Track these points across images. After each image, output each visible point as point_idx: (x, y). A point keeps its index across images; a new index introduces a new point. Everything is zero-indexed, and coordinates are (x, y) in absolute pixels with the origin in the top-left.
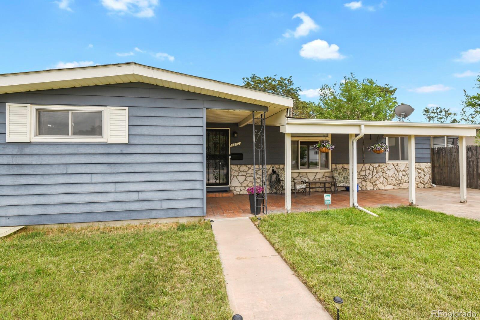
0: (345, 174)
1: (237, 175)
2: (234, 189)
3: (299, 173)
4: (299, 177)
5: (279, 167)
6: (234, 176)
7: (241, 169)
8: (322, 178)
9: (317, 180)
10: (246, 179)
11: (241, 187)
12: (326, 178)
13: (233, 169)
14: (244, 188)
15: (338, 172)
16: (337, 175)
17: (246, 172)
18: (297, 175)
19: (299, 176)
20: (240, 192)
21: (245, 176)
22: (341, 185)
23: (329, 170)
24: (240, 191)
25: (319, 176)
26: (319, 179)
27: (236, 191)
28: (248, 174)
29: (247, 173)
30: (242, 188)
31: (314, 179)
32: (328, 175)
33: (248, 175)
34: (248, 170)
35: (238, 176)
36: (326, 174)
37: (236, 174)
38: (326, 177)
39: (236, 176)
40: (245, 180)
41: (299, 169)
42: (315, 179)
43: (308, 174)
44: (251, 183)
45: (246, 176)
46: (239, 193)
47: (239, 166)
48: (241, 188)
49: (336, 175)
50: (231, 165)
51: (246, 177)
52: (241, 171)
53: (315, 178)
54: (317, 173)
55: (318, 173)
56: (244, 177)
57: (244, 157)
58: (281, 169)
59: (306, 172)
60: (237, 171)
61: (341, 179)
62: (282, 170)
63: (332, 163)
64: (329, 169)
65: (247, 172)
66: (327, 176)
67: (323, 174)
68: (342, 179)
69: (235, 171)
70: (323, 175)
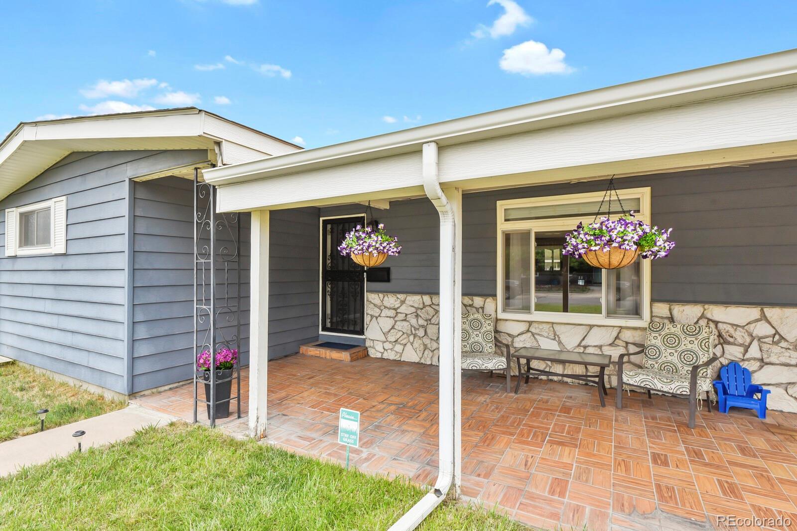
0: (691, 342)
1: (377, 315)
2: (372, 345)
3: (530, 323)
4: (530, 334)
5: (471, 302)
6: (372, 316)
7: (386, 303)
8: (610, 345)
9: (590, 350)
10: (396, 327)
11: (385, 342)
12: (626, 347)
13: (370, 302)
14: (390, 346)
15: (663, 333)
16: (658, 342)
17: (395, 309)
18: (523, 327)
19: (528, 331)
20: (382, 353)
21: (393, 318)
22: (638, 379)
23: (643, 323)
24: (382, 350)
25: (596, 338)
26: (600, 347)
27: (376, 351)
28: (399, 315)
29: (397, 313)
30: (388, 346)
31: (579, 345)
32: (634, 337)
33: (401, 317)
34: (401, 306)
35: (379, 317)
36: (627, 336)
37: (376, 312)
38: (627, 343)
39: (377, 318)
40: (393, 328)
41: (530, 313)
42: (585, 347)
43: (557, 327)
44: (405, 336)
45: (396, 319)
46: (379, 355)
47: (381, 295)
48: (384, 344)
49: (653, 342)
50: (368, 293)
51: (396, 322)
52: (385, 307)
53: (583, 343)
54: (591, 326)
55: (595, 330)
56: (391, 322)
57: (393, 275)
58: (476, 308)
59: (553, 323)
60: (379, 307)
61: (670, 358)
62: (480, 310)
63: (653, 300)
64: (641, 318)
65: (398, 311)
66: (631, 340)
67: (615, 334)
68: (675, 359)
69: (375, 305)
70: (617, 338)
